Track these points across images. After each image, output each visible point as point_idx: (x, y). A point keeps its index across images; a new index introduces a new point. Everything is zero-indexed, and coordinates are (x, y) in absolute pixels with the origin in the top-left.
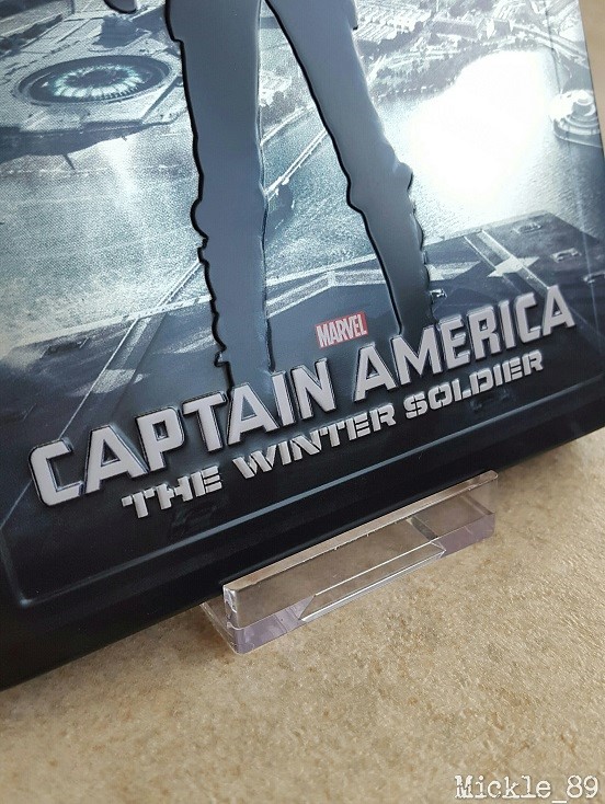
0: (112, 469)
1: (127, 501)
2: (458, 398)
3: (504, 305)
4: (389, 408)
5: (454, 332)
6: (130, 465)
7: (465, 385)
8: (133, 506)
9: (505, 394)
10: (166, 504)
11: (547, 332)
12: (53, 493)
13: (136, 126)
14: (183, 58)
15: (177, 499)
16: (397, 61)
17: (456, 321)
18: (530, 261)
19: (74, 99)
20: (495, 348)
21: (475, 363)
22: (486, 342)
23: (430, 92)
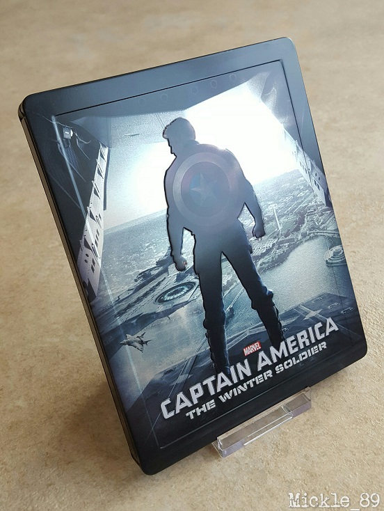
0: (183, 405)
1: (187, 414)
2: (295, 363)
3: (310, 329)
4: (270, 371)
5: (292, 342)
6: (188, 403)
7: (297, 358)
8: (189, 416)
9: (313, 359)
10: (199, 414)
11: (327, 334)
12: (167, 415)
13: (187, 303)
14: (199, 279)
15: (202, 412)
16: (267, 259)
17: (293, 338)
18: (319, 311)
19: (170, 300)
20: (308, 344)
21: (300, 351)
22: (304, 343)
23: (279, 265)
